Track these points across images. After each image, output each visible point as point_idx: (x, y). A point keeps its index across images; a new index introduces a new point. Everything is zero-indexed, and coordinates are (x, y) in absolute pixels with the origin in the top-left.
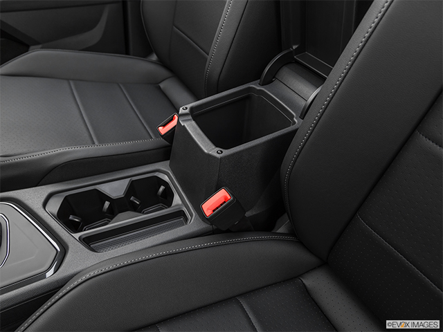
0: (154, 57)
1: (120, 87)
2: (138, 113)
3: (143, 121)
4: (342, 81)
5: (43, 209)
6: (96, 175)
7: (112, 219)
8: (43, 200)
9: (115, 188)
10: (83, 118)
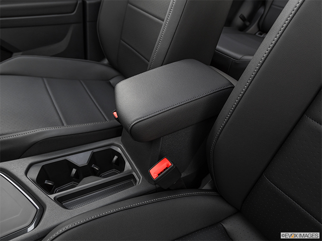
0: (106, 61)
1: (81, 83)
2: (95, 102)
3: (99, 108)
4: (252, 80)
5: (25, 176)
6: (66, 148)
7: (79, 182)
8: (25, 169)
9: (80, 158)
10: (54, 106)
